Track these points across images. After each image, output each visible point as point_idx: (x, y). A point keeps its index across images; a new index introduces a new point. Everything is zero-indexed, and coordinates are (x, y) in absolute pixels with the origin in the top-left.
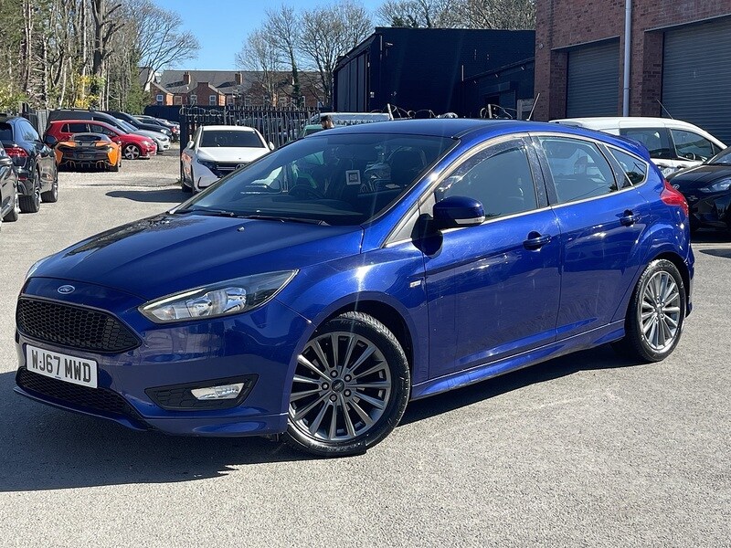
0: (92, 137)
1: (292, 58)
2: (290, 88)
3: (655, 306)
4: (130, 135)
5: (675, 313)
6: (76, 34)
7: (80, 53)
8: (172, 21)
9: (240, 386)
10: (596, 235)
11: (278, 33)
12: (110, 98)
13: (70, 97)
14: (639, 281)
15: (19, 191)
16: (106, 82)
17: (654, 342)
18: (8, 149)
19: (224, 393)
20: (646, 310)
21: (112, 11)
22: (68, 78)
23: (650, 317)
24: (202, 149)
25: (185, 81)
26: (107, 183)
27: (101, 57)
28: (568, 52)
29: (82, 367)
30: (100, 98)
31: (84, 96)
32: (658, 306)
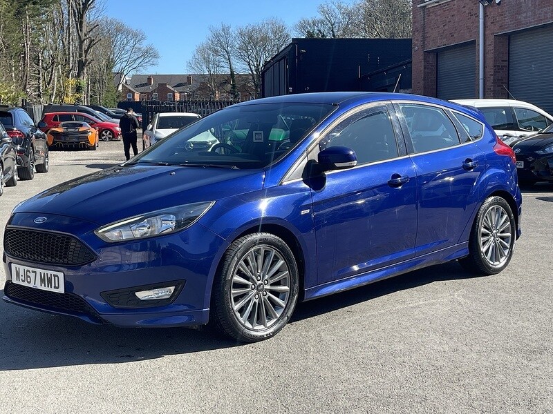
0: (76, 124)
1: (230, 63)
2: (229, 87)
3: (492, 232)
4: (105, 123)
5: (508, 237)
6: (64, 47)
7: (67, 61)
8: (139, 38)
9: (172, 289)
10: (446, 179)
11: (219, 45)
12: (91, 96)
13: (60, 95)
14: (478, 212)
15: (17, 163)
16: (88, 84)
17: (491, 259)
18: (10, 131)
19: (160, 294)
20: (484, 235)
21: (92, 30)
22: (58, 81)
23: (488, 240)
24: (158, 130)
25: (149, 83)
26: (86, 158)
27: (84, 65)
28: (437, 53)
29: (53, 277)
30: (83, 95)
31: (70, 94)
32: (494, 232)
